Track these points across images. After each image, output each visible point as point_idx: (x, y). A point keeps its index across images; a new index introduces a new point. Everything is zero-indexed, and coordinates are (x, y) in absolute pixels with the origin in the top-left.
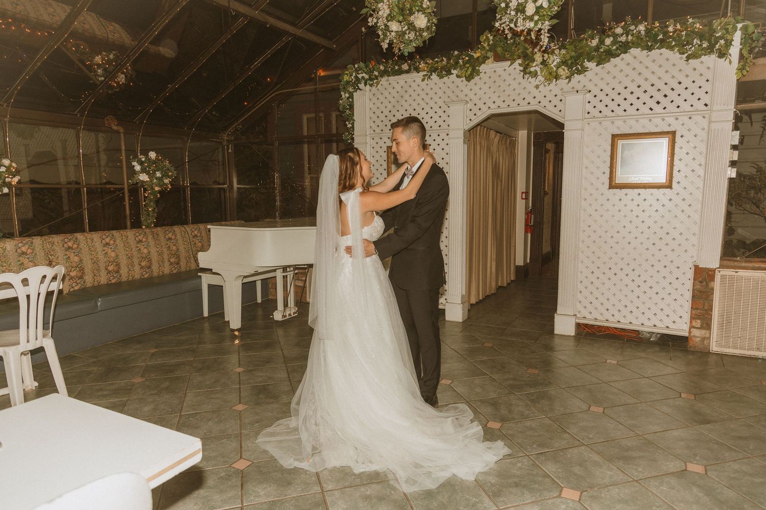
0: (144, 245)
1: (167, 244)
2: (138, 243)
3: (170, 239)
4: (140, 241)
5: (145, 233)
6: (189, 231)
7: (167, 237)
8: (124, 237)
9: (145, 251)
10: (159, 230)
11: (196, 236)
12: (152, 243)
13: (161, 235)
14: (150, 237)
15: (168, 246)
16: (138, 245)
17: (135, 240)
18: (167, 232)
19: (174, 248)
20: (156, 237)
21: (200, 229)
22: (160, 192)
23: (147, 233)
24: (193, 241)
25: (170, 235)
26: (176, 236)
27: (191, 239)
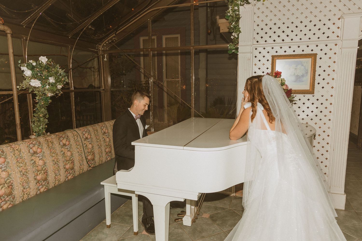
0: (39, 157)
1: (62, 151)
2: (32, 156)
3: (64, 145)
4: (35, 153)
5: (40, 143)
6: (80, 134)
7: (61, 143)
8: (16, 152)
9: (41, 163)
10: (53, 137)
11: (87, 138)
12: (47, 152)
13: (55, 143)
14: (45, 146)
15: (63, 153)
16: (33, 158)
17: (29, 152)
18: (61, 139)
19: (69, 154)
20: (50, 145)
21: (89, 131)
22: (52, 98)
23: (41, 142)
24: (85, 144)
25: (64, 141)
26: (69, 141)
27: (83, 141)
